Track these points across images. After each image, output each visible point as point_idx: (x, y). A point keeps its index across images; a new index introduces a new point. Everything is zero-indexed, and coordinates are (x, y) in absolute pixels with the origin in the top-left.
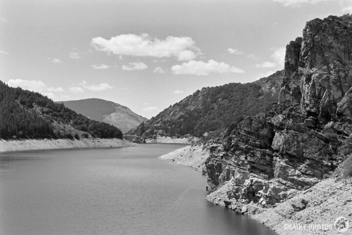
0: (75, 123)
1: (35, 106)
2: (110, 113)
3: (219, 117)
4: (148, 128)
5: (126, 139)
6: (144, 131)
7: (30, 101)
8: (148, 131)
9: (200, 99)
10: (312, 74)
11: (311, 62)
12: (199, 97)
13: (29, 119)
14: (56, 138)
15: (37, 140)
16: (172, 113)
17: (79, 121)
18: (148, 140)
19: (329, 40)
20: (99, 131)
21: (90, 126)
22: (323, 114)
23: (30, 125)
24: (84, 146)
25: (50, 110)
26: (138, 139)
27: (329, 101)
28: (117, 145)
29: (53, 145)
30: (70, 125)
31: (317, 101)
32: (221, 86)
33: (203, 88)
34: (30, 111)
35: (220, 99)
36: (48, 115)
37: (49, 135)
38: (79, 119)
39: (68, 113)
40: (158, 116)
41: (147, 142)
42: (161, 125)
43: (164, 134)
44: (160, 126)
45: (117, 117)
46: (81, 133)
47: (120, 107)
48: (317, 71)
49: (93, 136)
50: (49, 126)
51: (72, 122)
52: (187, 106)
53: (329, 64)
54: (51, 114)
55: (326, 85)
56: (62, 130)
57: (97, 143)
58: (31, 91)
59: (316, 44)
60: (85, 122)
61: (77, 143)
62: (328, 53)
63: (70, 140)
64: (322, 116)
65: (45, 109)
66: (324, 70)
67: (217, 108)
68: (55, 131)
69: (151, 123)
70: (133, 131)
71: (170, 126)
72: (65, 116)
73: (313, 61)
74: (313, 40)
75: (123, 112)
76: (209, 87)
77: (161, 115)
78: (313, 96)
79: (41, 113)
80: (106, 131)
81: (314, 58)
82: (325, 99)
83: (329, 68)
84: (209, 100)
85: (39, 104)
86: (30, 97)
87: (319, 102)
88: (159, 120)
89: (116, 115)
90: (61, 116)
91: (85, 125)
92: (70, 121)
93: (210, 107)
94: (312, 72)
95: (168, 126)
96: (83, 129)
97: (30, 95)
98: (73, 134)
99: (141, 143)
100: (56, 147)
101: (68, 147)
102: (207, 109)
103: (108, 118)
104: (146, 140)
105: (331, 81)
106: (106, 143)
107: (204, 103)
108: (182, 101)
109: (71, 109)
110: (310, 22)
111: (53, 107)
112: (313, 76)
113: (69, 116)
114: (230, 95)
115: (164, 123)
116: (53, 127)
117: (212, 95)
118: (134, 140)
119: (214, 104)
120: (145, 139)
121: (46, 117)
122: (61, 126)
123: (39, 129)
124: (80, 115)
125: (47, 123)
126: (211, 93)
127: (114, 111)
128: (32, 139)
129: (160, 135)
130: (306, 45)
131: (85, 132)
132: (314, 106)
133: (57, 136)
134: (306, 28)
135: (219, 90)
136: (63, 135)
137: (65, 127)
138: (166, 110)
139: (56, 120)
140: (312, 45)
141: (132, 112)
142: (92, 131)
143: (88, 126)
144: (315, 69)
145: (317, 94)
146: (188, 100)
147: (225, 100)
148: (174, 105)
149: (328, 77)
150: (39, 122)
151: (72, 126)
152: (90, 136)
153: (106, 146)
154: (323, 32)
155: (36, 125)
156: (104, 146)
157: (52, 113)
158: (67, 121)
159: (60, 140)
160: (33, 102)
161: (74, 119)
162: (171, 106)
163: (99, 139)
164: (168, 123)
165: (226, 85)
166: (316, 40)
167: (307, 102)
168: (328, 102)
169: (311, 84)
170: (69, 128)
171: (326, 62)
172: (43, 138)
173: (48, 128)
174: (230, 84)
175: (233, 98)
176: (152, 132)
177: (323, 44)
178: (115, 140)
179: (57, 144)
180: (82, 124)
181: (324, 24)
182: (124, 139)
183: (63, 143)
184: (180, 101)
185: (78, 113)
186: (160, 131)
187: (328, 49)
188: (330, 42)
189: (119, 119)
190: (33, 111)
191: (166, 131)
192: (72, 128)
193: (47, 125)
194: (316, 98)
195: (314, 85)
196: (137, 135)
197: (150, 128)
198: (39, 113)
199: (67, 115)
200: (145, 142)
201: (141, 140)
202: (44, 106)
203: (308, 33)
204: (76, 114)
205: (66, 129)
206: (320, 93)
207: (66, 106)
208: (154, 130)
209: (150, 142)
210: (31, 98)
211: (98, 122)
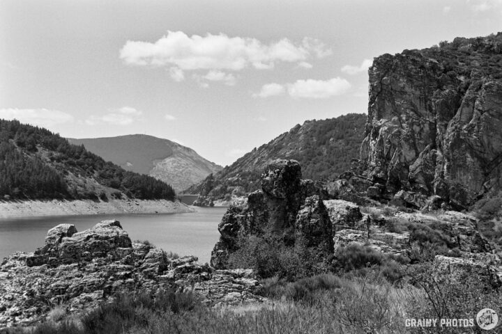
0: (102, 176)
1: (40, 149)
2: (163, 158)
3: (329, 168)
4: (217, 183)
5: (180, 200)
6: (211, 188)
7: (33, 142)
8: (218, 188)
9: (301, 138)
10: (379, 127)
11: (379, 111)
12: (299, 135)
13: (30, 170)
14: (70, 198)
15: (42, 201)
16: (256, 161)
17: (108, 172)
18: (217, 201)
19: (400, 82)
20: (138, 189)
21: (125, 180)
22: (392, 181)
23: (31, 178)
24: (114, 212)
25: (63, 155)
26: (202, 200)
27: (400, 164)
28: (165, 210)
29: (66, 210)
30: (93, 179)
31: (385, 163)
32: (334, 119)
33: (306, 122)
34: (31, 157)
35: (331, 139)
36: (60, 164)
37: (61, 194)
38: (107, 170)
39: (91, 160)
40: (235, 164)
41: (215, 205)
42: (238, 180)
43: (243, 192)
44: (236, 181)
45: (174, 164)
46: (109, 191)
47: (179, 148)
48: (386, 124)
49: (129, 196)
50: (61, 181)
51: (96, 174)
52: (280, 149)
53: (400, 114)
54: (64, 161)
55: (395, 142)
56: (81, 186)
57: (135, 207)
58: (35, 126)
59: (385, 87)
60: (117, 175)
61: (103, 207)
62: (399, 100)
63: (93, 202)
64: (390, 183)
65: (55, 154)
66: (394, 122)
67: (327, 153)
68: (69, 188)
69: (223, 176)
70: (195, 188)
71: (252, 180)
72: (86, 165)
73: (382, 110)
74: (380, 83)
75: (185, 157)
76: (315, 120)
77: (240, 163)
78: (381, 156)
79: (49, 160)
80: (149, 188)
81: (383, 106)
82: (394, 161)
83: (400, 119)
84: (315, 140)
85: (47, 145)
86: (33, 134)
87: (387, 165)
88: (237, 170)
89: (174, 162)
90: (80, 165)
91: (116, 179)
92: (93, 172)
93: (317, 152)
94: (380, 124)
95: (250, 180)
96: (114, 185)
97: (33, 132)
98: (98, 192)
99: (207, 207)
100: (70, 213)
101: (89, 213)
102: (311, 155)
103: (161, 166)
104: (214, 202)
105: (402, 137)
106: (148, 207)
107: (307, 145)
108: (272, 141)
109: (96, 154)
110: (378, 58)
111: (68, 150)
112: (380, 130)
113: (92, 165)
114: (347, 133)
115: (243, 176)
116: (67, 181)
117: (320, 132)
118: (196, 201)
119: (321, 146)
120: (213, 200)
121: (57, 166)
122: (80, 180)
123: (45, 185)
124: (110, 164)
125: (58, 176)
126: (318, 129)
127: (170, 155)
128: (34, 199)
129: (236, 194)
130: (373, 89)
131: (116, 190)
132: (381, 169)
133: (73, 196)
134: (374, 66)
135: (330, 124)
136: (82, 193)
137: (85, 182)
138: (247, 155)
139: (72, 171)
140: (379, 89)
141: (199, 157)
142: (127, 188)
143: (121, 180)
144: (383, 121)
145: (385, 153)
146: (282, 140)
147: (340, 141)
148: (261, 148)
149: (399, 132)
150: (46, 174)
151: (97, 180)
152: (124, 196)
153: (149, 212)
154: (394, 72)
155: (42, 178)
156: (145, 212)
157: (66, 159)
158: (88, 173)
159: (77, 202)
160: (37, 143)
161: (100, 169)
162: (255, 149)
163: (139, 200)
164: (250, 176)
165: (342, 116)
166: (384, 83)
167: (373, 163)
168: (398, 164)
169: (378, 140)
170: (92, 183)
171: (396, 112)
172: (51, 198)
173: (59, 183)
174: (348, 115)
175: (353, 138)
176: (224, 190)
177: (394, 88)
178: (163, 202)
179: (73, 208)
180: (112, 177)
181: (395, 61)
182: (177, 201)
183: (81, 207)
184: (270, 141)
185: (106, 160)
186: (237, 189)
187: (400, 95)
188: (402, 85)
189: (179, 167)
190: (36, 156)
191: (246, 189)
192: (97, 184)
193: (58, 178)
194: (384, 158)
195: (381, 141)
196: (201, 194)
197: (220, 183)
198: (46, 160)
199: (90, 163)
200: (212, 205)
201: (207, 202)
202: (53, 149)
203: (375, 73)
204: (104, 162)
205: (88, 186)
206: (389, 153)
207: (88, 149)
208: (226, 187)
209: (221, 205)
210: (34, 137)
211: (138, 174)
